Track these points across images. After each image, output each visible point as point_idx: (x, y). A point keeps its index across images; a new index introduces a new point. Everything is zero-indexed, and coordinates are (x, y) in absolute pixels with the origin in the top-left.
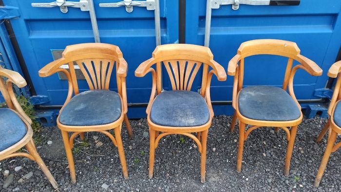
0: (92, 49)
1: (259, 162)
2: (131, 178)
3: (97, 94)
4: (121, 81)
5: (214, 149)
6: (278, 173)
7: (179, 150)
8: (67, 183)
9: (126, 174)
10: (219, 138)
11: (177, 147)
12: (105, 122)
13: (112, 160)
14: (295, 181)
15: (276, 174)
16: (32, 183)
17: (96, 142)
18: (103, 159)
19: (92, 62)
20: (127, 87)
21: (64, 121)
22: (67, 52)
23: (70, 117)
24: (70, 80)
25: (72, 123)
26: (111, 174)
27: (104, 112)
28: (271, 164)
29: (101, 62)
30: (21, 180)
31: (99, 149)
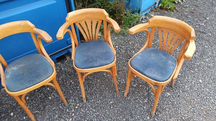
1: (47, 106)
5: (12, 114)
6: (61, 107)
10: (14, 103)
14: (72, 106)
15: (60, 108)
28: (55, 102)
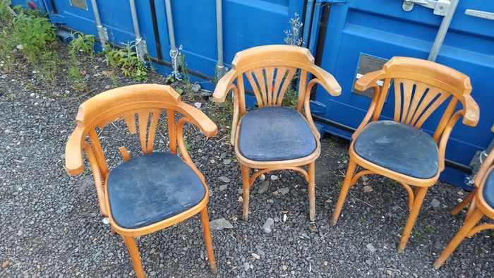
0: (424, 69)
2: (407, 254)
3: (406, 131)
4: (447, 125)
7: (486, 248)
8: (324, 221)
9: (403, 246)
11: (484, 243)
12: (416, 175)
13: (383, 217)
16: (287, 201)
17: (365, 184)
18: (371, 210)
19: (415, 86)
20: (451, 135)
21: (361, 151)
22: (392, 64)
23: (369, 150)
24: (376, 99)
25: (371, 159)
26: (381, 236)
27: (416, 159)
29: (428, 90)
30: (276, 193)
31: (366, 194)
